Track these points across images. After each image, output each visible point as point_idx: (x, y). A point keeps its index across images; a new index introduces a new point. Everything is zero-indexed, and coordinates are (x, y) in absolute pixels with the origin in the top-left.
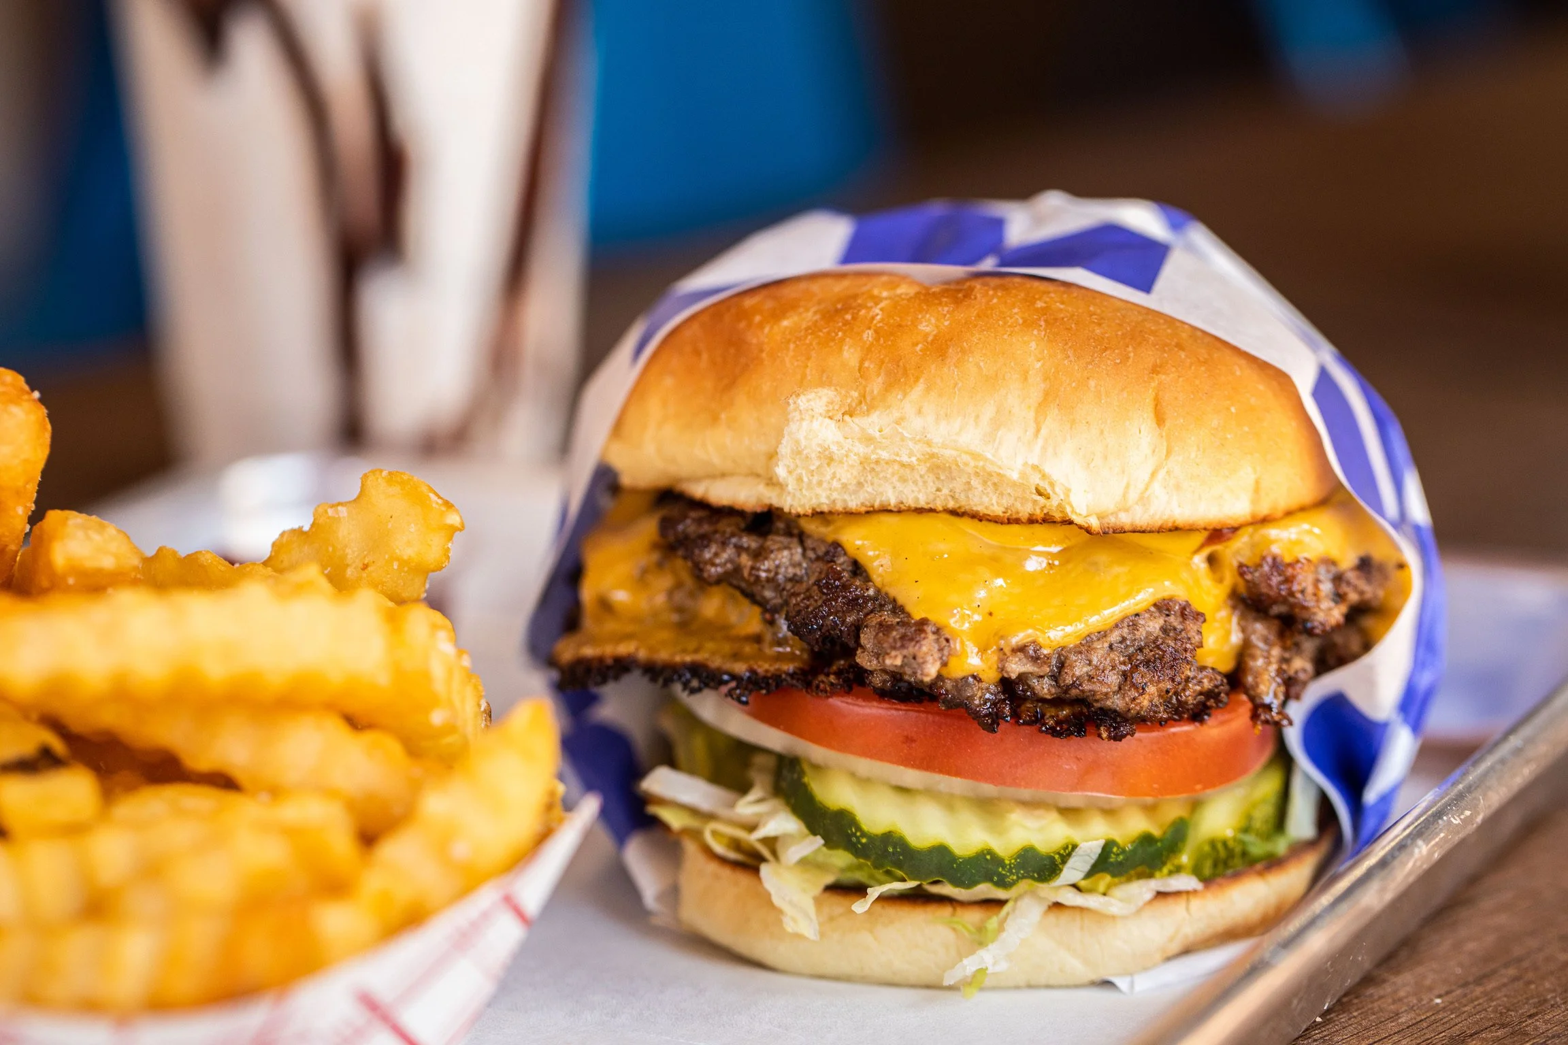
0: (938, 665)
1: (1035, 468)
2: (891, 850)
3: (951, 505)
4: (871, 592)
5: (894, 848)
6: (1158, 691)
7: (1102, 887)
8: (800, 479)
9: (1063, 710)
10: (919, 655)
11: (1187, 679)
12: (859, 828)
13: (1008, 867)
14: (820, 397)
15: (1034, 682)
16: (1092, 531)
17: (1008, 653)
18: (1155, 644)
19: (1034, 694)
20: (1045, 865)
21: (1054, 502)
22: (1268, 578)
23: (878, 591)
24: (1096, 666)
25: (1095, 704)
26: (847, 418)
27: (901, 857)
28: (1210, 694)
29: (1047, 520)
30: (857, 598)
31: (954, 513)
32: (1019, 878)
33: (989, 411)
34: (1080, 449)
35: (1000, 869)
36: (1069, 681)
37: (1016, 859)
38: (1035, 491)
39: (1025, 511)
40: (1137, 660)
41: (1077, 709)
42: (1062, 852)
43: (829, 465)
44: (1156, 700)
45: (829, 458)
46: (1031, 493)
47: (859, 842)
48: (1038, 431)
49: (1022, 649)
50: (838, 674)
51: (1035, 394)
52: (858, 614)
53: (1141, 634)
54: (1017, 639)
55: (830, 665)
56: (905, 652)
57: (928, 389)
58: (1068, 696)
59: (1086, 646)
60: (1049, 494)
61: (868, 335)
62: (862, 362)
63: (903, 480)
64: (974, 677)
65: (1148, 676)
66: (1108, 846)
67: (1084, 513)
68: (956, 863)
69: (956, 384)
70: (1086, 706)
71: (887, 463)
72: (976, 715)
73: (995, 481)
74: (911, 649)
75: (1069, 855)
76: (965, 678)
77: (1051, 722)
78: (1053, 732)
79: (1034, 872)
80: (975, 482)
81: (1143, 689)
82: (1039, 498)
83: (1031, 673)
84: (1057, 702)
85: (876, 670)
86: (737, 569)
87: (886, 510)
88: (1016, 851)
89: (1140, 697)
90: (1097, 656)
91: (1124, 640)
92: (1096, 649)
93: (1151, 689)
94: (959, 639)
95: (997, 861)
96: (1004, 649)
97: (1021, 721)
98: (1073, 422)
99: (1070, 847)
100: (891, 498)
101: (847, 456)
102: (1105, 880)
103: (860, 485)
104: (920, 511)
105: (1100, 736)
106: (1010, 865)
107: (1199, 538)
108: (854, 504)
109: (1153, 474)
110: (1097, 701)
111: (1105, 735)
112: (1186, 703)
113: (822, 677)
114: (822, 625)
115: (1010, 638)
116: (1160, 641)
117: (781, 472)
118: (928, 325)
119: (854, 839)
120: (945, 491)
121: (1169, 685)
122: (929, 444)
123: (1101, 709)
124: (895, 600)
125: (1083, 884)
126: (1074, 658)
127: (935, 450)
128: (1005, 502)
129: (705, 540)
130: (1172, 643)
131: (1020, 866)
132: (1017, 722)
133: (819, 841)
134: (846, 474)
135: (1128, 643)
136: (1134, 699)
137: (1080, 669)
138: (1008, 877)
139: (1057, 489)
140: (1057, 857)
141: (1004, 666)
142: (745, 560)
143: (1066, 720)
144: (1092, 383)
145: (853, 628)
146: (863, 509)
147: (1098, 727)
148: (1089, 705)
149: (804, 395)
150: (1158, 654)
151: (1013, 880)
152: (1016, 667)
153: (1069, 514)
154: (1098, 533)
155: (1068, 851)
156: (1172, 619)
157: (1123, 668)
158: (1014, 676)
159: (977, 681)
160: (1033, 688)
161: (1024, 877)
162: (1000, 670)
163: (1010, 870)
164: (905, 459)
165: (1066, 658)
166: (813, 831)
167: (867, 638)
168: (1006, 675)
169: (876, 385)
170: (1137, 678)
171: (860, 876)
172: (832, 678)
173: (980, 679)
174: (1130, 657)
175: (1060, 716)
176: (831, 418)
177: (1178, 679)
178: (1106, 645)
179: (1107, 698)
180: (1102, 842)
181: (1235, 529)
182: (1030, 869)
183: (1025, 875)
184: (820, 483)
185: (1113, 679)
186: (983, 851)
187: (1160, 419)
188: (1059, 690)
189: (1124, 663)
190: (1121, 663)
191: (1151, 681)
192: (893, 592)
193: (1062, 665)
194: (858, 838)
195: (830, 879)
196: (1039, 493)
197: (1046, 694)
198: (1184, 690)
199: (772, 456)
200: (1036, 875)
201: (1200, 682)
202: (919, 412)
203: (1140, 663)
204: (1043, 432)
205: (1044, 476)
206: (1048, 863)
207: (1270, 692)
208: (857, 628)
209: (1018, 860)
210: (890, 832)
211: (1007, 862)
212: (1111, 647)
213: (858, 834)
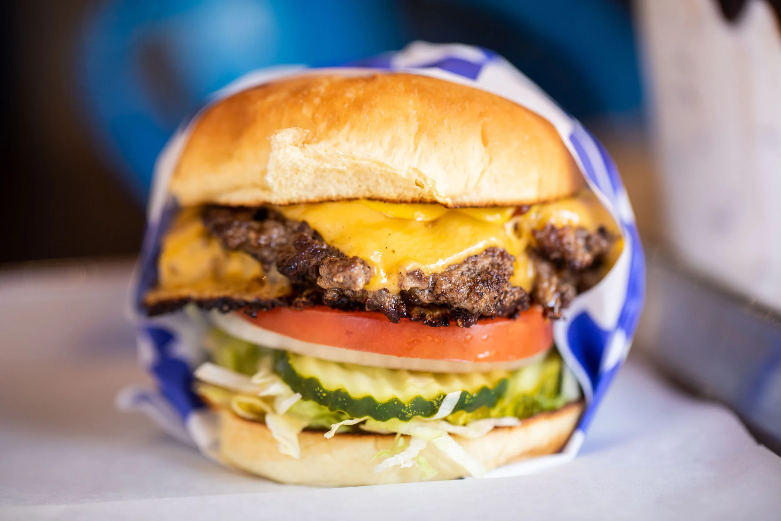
0: (364, 282)
1: (415, 170)
2: (340, 400)
3: (368, 194)
4: (325, 247)
5: (342, 398)
6: (489, 298)
7: (461, 420)
8: (280, 184)
9: (436, 312)
10: (353, 275)
11: (506, 292)
12: (321, 388)
13: (407, 408)
14: (289, 134)
15: (418, 293)
16: (448, 206)
17: (404, 275)
18: (486, 271)
19: (419, 300)
20: (428, 407)
21: (426, 189)
22: (548, 237)
23: (329, 246)
24: (454, 284)
25: (454, 306)
26: (306, 145)
27: (346, 404)
28: (519, 302)
29: (421, 202)
30: (317, 250)
31: (370, 199)
32: (413, 415)
33: (387, 139)
34: (440, 159)
35: (403, 410)
36: (439, 292)
37: (411, 404)
38: (415, 184)
39: (409, 195)
40: (478, 280)
41: (444, 311)
42: (437, 399)
43: (296, 173)
44: (489, 303)
45: (297, 170)
46: (413, 185)
47: (322, 395)
48: (416, 149)
49: (411, 274)
50: (307, 297)
51: (414, 127)
52: (317, 259)
53: (479, 266)
54: (409, 267)
55: (302, 292)
56: (345, 274)
57: (352, 127)
58: (438, 301)
59: (448, 272)
60: (423, 185)
61: (317, 101)
62: (314, 115)
63: (339, 182)
64: (385, 290)
65: (484, 289)
66: (464, 395)
67: (443, 195)
68: (377, 407)
69: (368, 124)
70: (448, 308)
71: (330, 171)
72: (387, 313)
73: (392, 178)
74: (348, 273)
75: (442, 401)
76: (380, 291)
77: (430, 319)
78: (430, 324)
79: (422, 411)
80: (381, 180)
81: (481, 296)
82: (418, 187)
83: (417, 288)
84: (432, 306)
85: (328, 289)
86: (248, 241)
87: (330, 201)
88: (411, 399)
89: (480, 301)
90: (455, 278)
91: (469, 270)
92: (454, 274)
93: (486, 296)
94: (376, 266)
95: (401, 405)
96: (402, 273)
97: (412, 319)
98: (436, 143)
99: (442, 397)
100: (333, 193)
101: (307, 167)
102: (464, 416)
103: (315, 186)
104: (350, 200)
105: (457, 325)
106: (408, 407)
107: (510, 212)
108: (312, 196)
109: (483, 173)
110: (455, 303)
111: (460, 324)
112: (506, 306)
113: (297, 299)
114: (297, 266)
115: (405, 266)
116: (490, 270)
117: (269, 179)
118: (351, 94)
119: (319, 394)
120: (364, 187)
121: (496, 294)
122: (354, 158)
123: (458, 308)
124: (338, 250)
125: (450, 418)
126: (442, 279)
127: (357, 162)
128: (399, 191)
129: (228, 225)
130: (496, 271)
131: (413, 408)
132: (410, 320)
133: (298, 396)
134: (306, 179)
135: (472, 271)
136: (476, 301)
137: (446, 286)
138: (407, 414)
139: (428, 182)
140: (435, 402)
141: (402, 283)
142: (252, 235)
143: (438, 318)
144: (446, 122)
145: (315, 267)
146: (317, 200)
147: (456, 320)
148: (451, 307)
149: (280, 133)
150: (489, 277)
151: (410, 416)
152: (409, 284)
153: (435, 196)
154: (451, 208)
155: (442, 398)
156: (496, 258)
157: (470, 284)
158: (408, 289)
159: (387, 292)
160: (419, 297)
161: (416, 414)
162: (400, 286)
163: (408, 410)
164: (340, 167)
165: (437, 279)
166: (295, 391)
167: (323, 271)
168: (403, 289)
169: (322, 126)
170: (478, 290)
171: (322, 422)
172: (304, 299)
173: (388, 291)
174: (473, 279)
175: (435, 315)
176: (296, 145)
177: (501, 291)
178: (460, 272)
179: (461, 302)
180: (459, 393)
181: (529, 206)
182: (419, 410)
183: (417, 413)
184: (292, 185)
185: (464, 291)
186: (392, 399)
187: (485, 142)
188: (433, 298)
189: (470, 282)
190: (468, 282)
191: (485, 292)
192: (337, 246)
193: (435, 284)
194: (321, 393)
195: (305, 424)
196: (417, 184)
197: (426, 300)
198: (504, 298)
199: (264, 173)
200: (423, 413)
201: (513, 294)
202: (348, 140)
203: (479, 281)
204: (419, 149)
205: (420, 174)
206: (430, 406)
207: (552, 301)
208: (317, 268)
209: (413, 405)
210: (339, 389)
211: (406, 406)
212: (462, 274)
213: (321, 391)
